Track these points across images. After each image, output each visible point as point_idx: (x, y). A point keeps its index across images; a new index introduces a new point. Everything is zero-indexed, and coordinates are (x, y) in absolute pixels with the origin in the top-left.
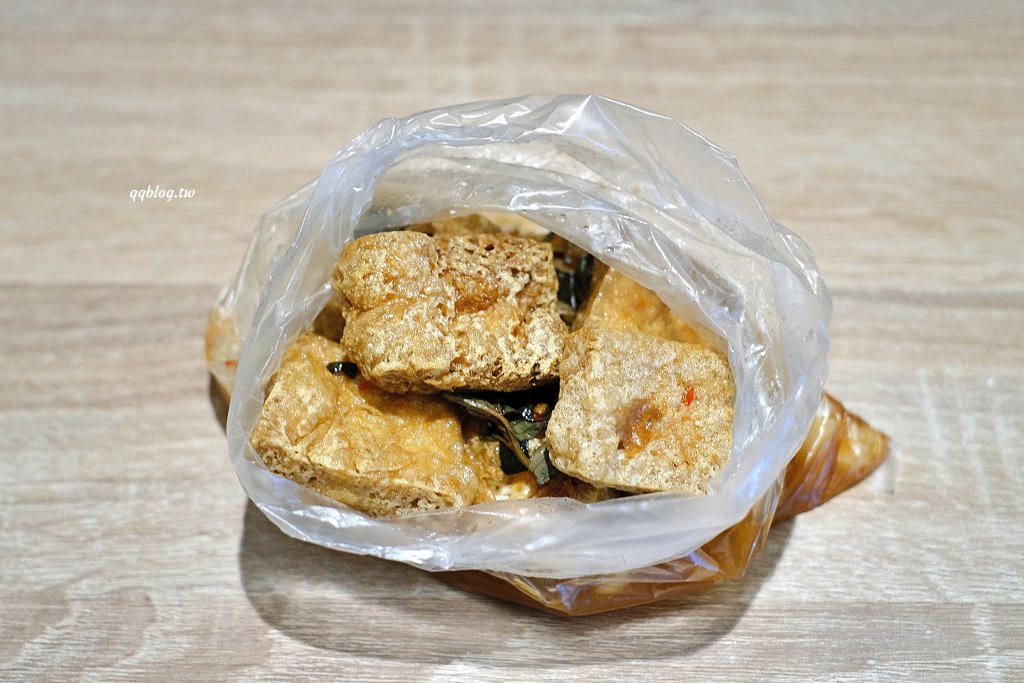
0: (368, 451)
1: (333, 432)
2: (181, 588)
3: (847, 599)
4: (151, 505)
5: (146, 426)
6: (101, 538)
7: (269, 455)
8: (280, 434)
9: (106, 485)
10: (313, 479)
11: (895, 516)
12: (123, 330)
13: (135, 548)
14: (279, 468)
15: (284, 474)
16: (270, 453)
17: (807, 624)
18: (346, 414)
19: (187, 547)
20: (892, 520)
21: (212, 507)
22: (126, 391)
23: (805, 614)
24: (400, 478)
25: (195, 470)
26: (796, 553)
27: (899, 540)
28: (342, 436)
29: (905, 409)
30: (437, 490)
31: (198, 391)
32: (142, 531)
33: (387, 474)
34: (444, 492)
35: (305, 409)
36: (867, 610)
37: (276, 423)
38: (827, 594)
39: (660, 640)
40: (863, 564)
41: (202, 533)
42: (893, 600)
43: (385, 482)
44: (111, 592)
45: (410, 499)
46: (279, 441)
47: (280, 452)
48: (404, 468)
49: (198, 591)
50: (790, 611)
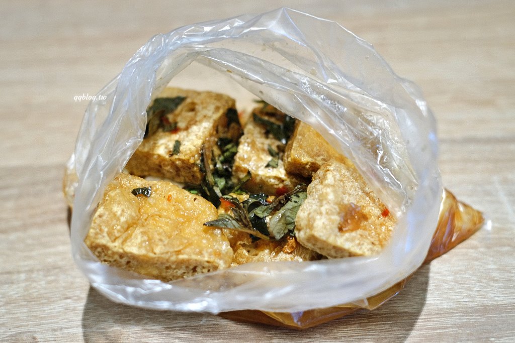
0: (161, 240)
1: (138, 231)
2: (55, 330)
3: (471, 305)
4: (34, 284)
5: (29, 242)
6: (4, 305)
7: (100, 252)
8: (104, 237)
9: (5, 276)
10: (128, 262)
11: (493, 256)
12: (14, 191)
13: (25, 310)
14: (106, 258)
15: (110, 262)
16: (99, 249)
17: (449, 321)
18: (146, 220)
19: (58, 307)
20: (491, 259)
21: (72, 283)
22: (17, 223)
23: (447, 315)
24: (183, 254)
25: (60, 263)
26: (436, 281)
27: (498, 269)
28: (143, 233)
29: (488, 198)
30: (206, 259)
31: (60, 220)
32: (30, 300)
33: (174, 254)
34: (212, 260)
35: (118, 219)
36: (485, 310)
37: (101, 230)
38: (459, 303)
39: (359, 337)
40: (478, 284)
41: (67, 298)
42: (500, 303)
43: (173, 258)
44: (11, 336)
45: (191, 267)
46: (104, 240)
47: (105, 248)
48: (185, 247)
49: (65, 331)
50: (438, 314)
